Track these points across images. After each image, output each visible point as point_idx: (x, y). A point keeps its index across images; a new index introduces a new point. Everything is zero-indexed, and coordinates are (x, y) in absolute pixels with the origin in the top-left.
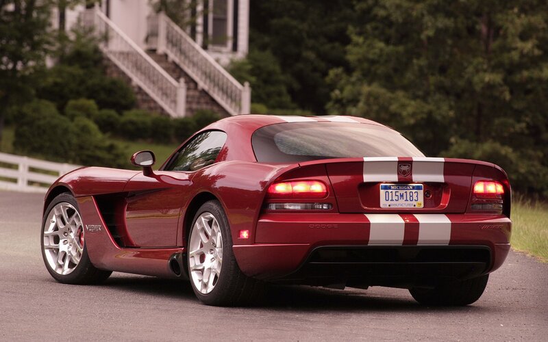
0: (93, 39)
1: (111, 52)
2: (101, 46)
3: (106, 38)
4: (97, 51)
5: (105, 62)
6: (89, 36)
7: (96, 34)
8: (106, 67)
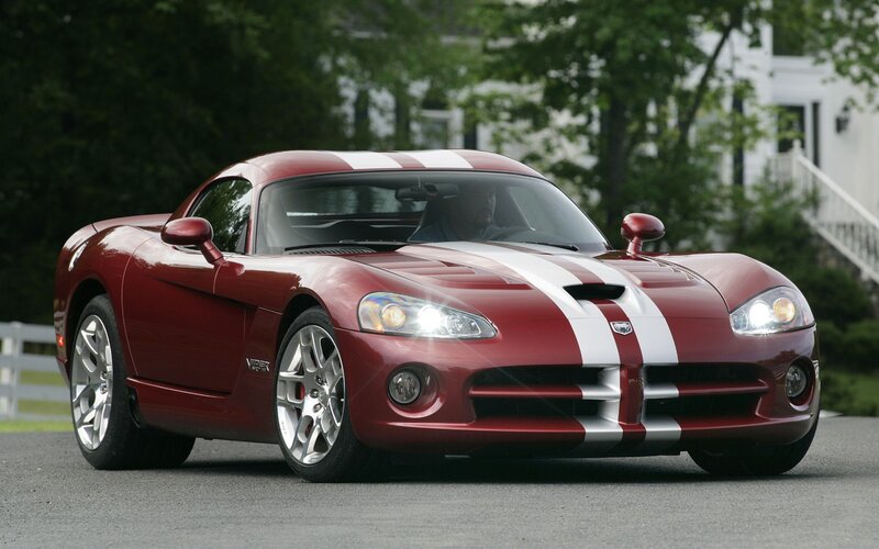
0: (792, 203)
1: (822, 225)
2: (807, 215)
3: (814, 200)
4: (799, 223)
5: (814, 242)
6: (786, 198)
7: (796, 194)
8: (817, 250)
